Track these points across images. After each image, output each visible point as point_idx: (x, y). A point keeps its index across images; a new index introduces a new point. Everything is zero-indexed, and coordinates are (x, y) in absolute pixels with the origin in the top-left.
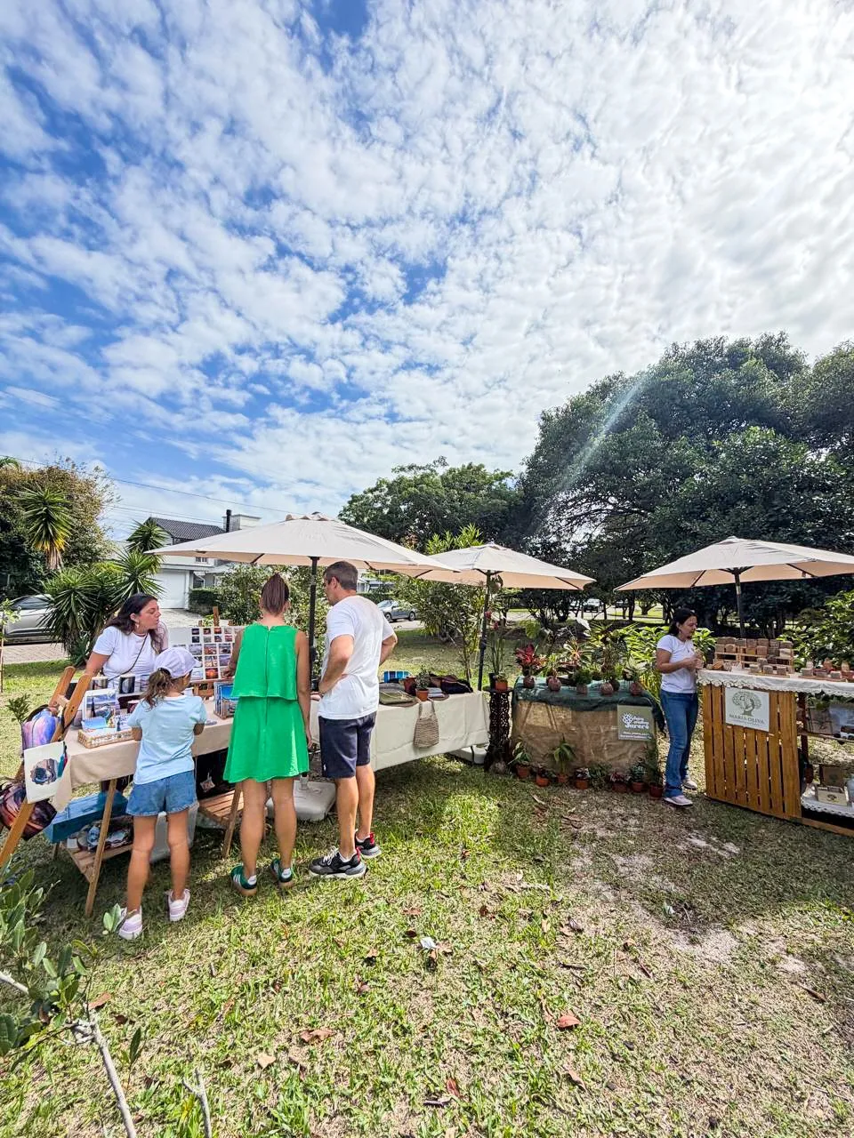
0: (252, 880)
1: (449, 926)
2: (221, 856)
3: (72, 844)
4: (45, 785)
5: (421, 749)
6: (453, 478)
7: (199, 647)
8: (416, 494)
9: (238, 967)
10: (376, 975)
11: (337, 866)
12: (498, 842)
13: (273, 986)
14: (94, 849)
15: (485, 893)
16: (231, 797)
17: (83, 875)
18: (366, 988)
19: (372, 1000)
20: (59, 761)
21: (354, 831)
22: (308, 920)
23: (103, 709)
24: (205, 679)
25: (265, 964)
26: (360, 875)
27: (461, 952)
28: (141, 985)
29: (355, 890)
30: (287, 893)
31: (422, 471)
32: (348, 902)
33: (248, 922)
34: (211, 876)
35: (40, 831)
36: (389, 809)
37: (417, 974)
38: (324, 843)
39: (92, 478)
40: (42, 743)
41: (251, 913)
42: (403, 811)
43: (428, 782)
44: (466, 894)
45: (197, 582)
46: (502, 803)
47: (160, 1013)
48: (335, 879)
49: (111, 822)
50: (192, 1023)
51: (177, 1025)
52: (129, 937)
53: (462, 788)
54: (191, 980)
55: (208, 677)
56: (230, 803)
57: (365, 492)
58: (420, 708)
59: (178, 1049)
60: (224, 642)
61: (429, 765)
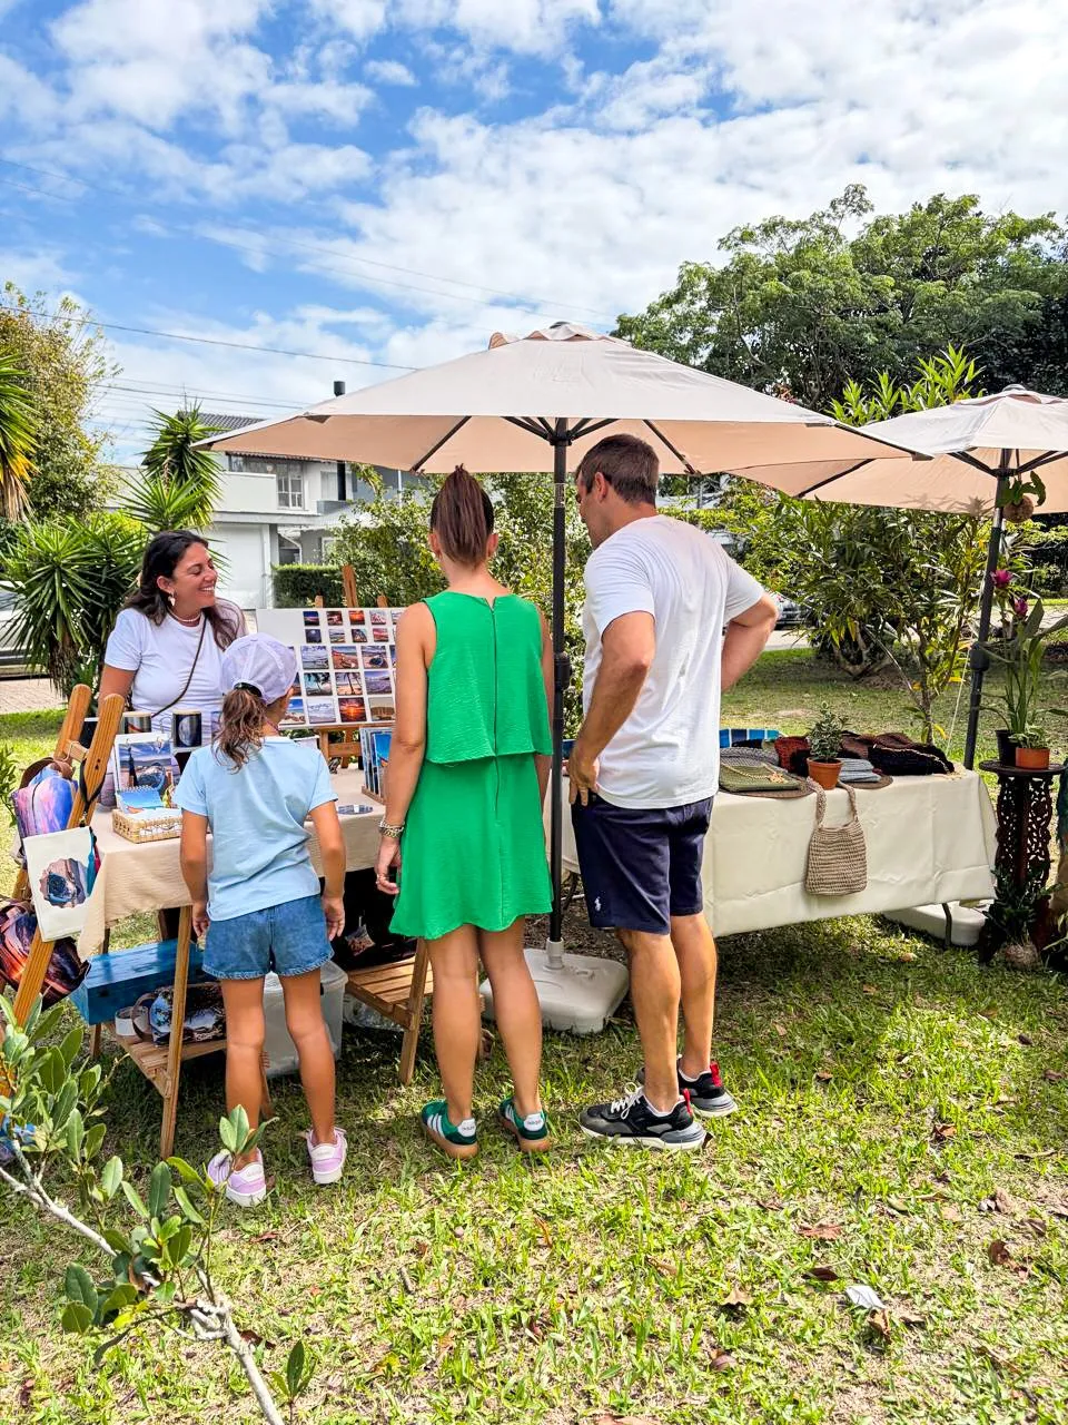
0: (467, 1127)
1: (912, 1273)
2: (399, 1081)
3: (124, 1028)
4: (68, 909)
5: (822, 898)
6: (885, 247)
7: (321, 653)
8: (784, 297)
9: (454, 1283)
10: (747, 1342)
11: (640, 1122)
12: (1024, 1114)
13: (531, 1326)
14: (165, 1039)
15: (998, 1218)
16: (411, 969)
17: (150, 1085)
18: (730, 1361)
19: (745, 1383)
20: (86, 864)
21: (673, 1058)
22: (588, 1218)
23: (151, 771)
24: (339, 722)
25: (509, 1285)
26: (696, 1144)
27: (948, 1326)
28: (277, 1287)
29: (685, 1174)
30: (540, 1163)
31: (800, 234)
32: (670, 1195)
33: (467, 1205)
34: (382, 1114)
35: (64, 996)
36: (747, 1023)
37: (841, 1353)
38: (607, 1076)
39: (59, 327)
40: (52, 830)
41: (469, 1190)
42: (781, 1030)
43: (837, 975)
44: (949, 1212)
45: (287, 552)
46: (1029, 1035)
47: (317, 1338)
48: (639, 1147)
49: (190, 992)
50: (380, 1364)
51: (351, 1363)
52: (245, 1203)
53: (924, 994)
54: (368, 1293)
55: (345, 717)
56: (409, 981)
57: (652, 311)
58: (820, 804)
59: (359, 1403)
60: (371, 642)
61: (838, 940)
